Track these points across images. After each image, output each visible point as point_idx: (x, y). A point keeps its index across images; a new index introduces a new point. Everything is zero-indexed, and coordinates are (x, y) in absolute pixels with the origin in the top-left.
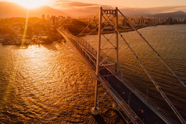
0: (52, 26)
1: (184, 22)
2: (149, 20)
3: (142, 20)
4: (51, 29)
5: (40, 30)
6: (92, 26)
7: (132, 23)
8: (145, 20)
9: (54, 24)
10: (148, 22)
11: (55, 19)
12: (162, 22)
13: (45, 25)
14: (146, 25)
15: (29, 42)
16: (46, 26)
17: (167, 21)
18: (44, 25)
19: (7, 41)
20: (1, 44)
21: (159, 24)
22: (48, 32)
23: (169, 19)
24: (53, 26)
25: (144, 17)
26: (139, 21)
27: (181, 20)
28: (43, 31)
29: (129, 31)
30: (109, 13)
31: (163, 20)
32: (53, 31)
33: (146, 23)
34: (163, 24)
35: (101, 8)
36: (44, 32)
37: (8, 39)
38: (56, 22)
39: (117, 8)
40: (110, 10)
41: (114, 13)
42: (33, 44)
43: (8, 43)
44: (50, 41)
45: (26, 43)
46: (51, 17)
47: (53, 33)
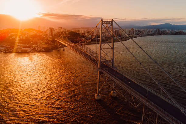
0: (49, 37)
1: (171, 33)
2: (139, 31)
3: (133, 32)
4: (49, 39)
5: (38, 40)
7: (124, 34)
8: (135, 31)
9: (52, 34)
10: (138, 33)
11: (53, 30)
13: (43, 36)
14: (136, 36)
15: (30, 50)
16: (44, 36)
17: (156, 32)
18: (41, 35)
19: (8, 50)
20: (3, 52)
21: (148, 35)
22: (46, 42)
23: (157, 30)
24: (51, 36)
25: (134, 29)
26: (130, 32)
27: (168, 31)
28: (41, 41)
30: (107, 23)
31: (152, 32)
32: (51, 41)
33: (136, 34)
35: (102, 19)
36: (43, 42)
37: (9, 47)
38: (53, 33)
39: (113, 20)
40: (108, 21)
41: (111, 23)
42: (34, 52)
43: (10, 51)
44: (50, 50)
45: (27, 51)
46: (48, 28)
47: (51, 43)
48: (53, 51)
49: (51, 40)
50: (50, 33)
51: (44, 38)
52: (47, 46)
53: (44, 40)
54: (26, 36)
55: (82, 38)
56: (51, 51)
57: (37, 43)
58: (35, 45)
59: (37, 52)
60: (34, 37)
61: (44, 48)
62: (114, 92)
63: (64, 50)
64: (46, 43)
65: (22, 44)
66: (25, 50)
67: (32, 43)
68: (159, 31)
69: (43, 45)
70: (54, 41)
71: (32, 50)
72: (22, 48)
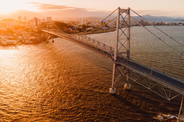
0: (34, 28)
1: (153, 24)
4: (34, 30)
5: (22, 31)
6: (74, 27)
7: (110, 24)
9: (37, 25)
10: (123, 23)
12: (135, 24)
13: (26, 27)
15: (17, 42)
16: (28, 27)
18: (25, 26)
22: (32, 33)
23: (141, 21)
24: (36, 27)
28: (26, 32)
29: (109, 32)
32: (37, 33)
34: (136, 25)
39: (129, 8)
41: (127, 11)
44: (38, 41)
45: (14, 44)
46: (33, 18)
47: (37, 34)
48: (42, 43)
49: (36, 31)
50: (35, 24)
51: (28, 29)
52: (34, 38)
53: (29, 31)
54: (7, 27)
55: (69, 29)
56: (40, 43)
57: (21, 35)
58: (20, 37)
59: (25, 44)
60: (17, 28)
61: (31, 40)
62: (128, 85)
63: (53, 42)
64: (32, 35)
65: (5, 35)
66: (10, 42)
67: (15, 34)
68: (143, 22)
69: (29, 36)
70: (40, 32)
71: (19, 42)
72: (7, 41)
